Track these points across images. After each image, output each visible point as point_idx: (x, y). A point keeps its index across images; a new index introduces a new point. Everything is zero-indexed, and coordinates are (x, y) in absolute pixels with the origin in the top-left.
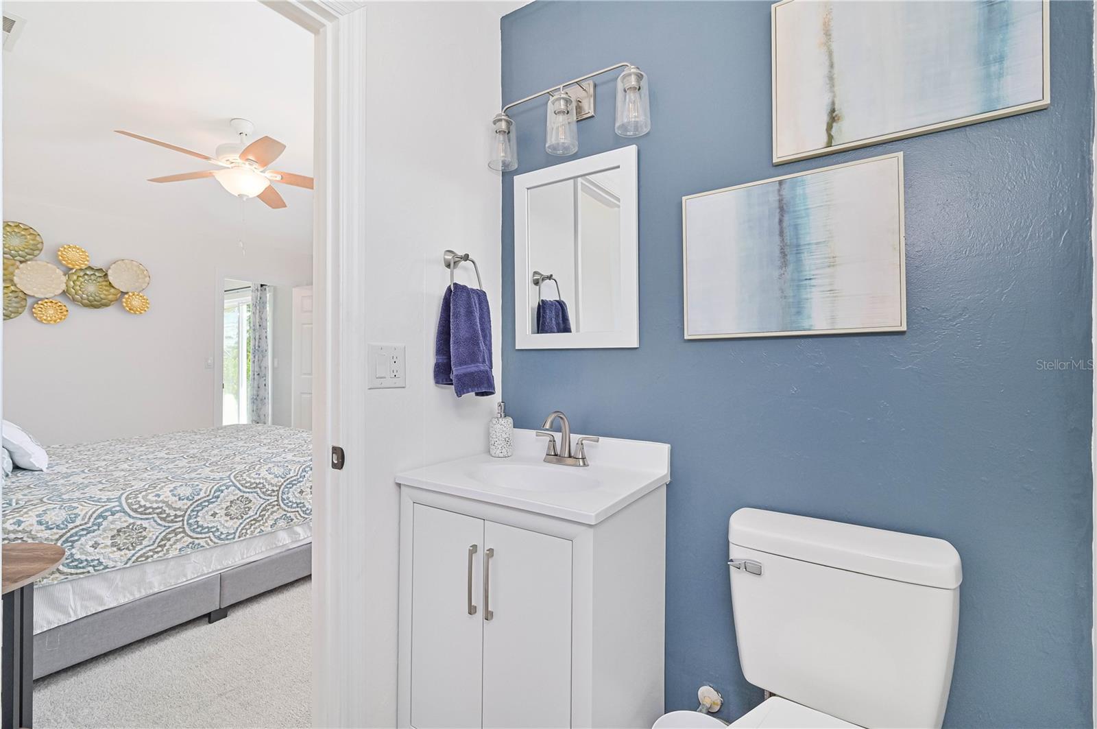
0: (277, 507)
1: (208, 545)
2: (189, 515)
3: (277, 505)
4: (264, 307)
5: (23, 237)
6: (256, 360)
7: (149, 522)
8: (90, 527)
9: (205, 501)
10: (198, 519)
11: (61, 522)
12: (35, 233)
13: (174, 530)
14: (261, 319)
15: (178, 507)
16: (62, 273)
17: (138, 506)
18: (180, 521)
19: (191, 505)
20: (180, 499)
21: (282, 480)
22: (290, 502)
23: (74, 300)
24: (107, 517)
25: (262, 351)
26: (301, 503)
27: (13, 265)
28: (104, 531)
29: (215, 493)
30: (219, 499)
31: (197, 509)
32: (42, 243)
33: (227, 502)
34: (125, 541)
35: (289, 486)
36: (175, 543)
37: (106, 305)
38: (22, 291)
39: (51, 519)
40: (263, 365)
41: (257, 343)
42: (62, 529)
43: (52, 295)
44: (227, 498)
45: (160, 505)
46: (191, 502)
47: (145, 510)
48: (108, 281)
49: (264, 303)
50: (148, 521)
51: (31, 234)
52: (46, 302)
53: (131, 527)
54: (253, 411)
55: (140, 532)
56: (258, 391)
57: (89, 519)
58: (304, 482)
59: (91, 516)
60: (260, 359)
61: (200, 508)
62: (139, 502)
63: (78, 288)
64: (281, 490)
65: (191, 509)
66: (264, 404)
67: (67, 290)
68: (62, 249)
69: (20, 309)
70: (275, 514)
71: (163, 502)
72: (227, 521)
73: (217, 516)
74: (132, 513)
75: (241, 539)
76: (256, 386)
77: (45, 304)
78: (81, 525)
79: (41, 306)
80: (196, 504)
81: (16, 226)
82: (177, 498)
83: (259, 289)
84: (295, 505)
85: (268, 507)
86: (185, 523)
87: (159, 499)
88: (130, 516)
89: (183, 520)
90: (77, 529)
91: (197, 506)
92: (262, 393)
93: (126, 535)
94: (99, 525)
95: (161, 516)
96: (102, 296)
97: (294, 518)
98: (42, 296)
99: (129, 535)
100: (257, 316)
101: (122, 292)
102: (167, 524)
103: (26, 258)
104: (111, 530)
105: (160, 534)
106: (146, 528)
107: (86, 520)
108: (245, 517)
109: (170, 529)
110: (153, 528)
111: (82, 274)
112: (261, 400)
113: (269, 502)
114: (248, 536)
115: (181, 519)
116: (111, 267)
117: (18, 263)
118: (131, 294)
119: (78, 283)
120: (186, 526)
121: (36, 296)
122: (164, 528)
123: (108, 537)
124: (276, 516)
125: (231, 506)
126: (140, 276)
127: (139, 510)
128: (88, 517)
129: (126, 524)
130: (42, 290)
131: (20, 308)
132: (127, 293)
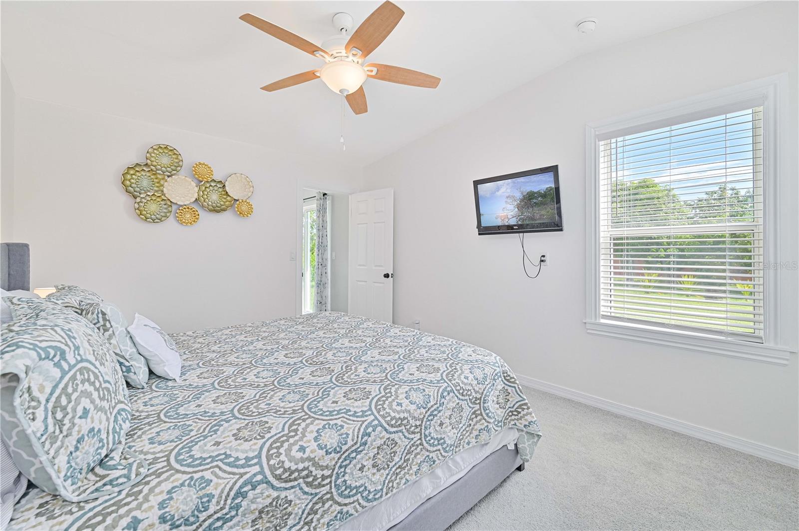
0: (420, 447)
1: (357, 511)
2: (337, 473)
3: (420, 444)
4: (325, 212)
5: (170, 157)
6: (320, 254)
7: (295, 492)
8: (226, 514)
9: (352, 452)
10: (347, 477)
11: (190, 513)
12: (178, 153)
13: (321, 498)
14: (323, 221)
15: (325, 464)
16: (195, 185)
17: (282, 470)
18: (327, 484)
19: (339, 459)
20: (327, 453)
21: (424, 411)
22: (432, 438)
23: (203, 206)
24: (247, 492)
25: (324, 246)
26: (441, 439)
27: (163, 179)
28: (244, 515)
29: (362, 438)
30: (367, 446)
31: (344, 464)
32: (182, 161)
33: (374, 448)
34: (268, 525)
35: (430, 418)
36: (322, 516)
37: (224, 210)
38: (169, 200)
39: (178, 508)
40: (325, 257)
41: (320, 240)
42: (192, 524)
43: (188, 202)
44: (374, 443)
45: (306, 464)
46: (339, 454)
47: (290, 475)
48: (225, 191)
49: (325, 209)
50: (293, 490)
51: (175, 154)
52: (185, 208)
53: (274, 503)
54: (318, 293)
55: (285, 509)
56: (321, 278)
57: (226, 500)
58: (442, 412)
59: (228, 495)
60: (323, 252)
61: (348, 462)
62: (283, 462)
63: (206, 197)
64: (423, 424)
65: (339, 464)
66: (325, 288)
67: (199, 198)
68: (195, 166)
69: (168, 214)
70: (418, 456)
71: (309, 459)
72: (374, 474)
73: (365, 469)
74: (275, 483)
75: (389, 495)
76: (320, 273)
77: (184, 210)
78: (215, 513)
79: (182, 211)
80: (343, 457)
81: (165, 148)
82: (323, 452)
83: (322, 197)
84: (436, 442)
85: (412, 449)
86: (333, 485)
87: (305, 456)
88: (273, 487)
89: (331, 482)
90: (211, 520)
91: (345, 460)
92: (323, 279)
93: (269, 516)
94: (238, 507)
95: (306, 480)
96: (222, 203)
97: (436, 459)
98: (182, 204)
99: (273, 516)
100: (321, 219)
101: (235, 199)
102: (314, 491)
103: (172, 173)
104: (252, 512)
105: (306, 506)
106: (291, 501)
107: (222, 502)
108: (391, 465)
109: (317, 498)
110: (299, 499)
111: (208, 185)
112: (323, 284)
113: (412, 442)
114: (395, 491)
115: (329, 480)
116: (228, 180)
117: (166, 177)
118: (241, 201)
119: (206, 193)
120: (333, 490)
121: (178, 203)
122: (310, 497)
123: (247, 523)
124: (420, 458)
125: (378, 453)
126: (247, 186)
127: (283, 477)
128: (224, 497)
129: (270, 500)
130: (182, 199)
131: (168, 212)
132: (238, 200)
